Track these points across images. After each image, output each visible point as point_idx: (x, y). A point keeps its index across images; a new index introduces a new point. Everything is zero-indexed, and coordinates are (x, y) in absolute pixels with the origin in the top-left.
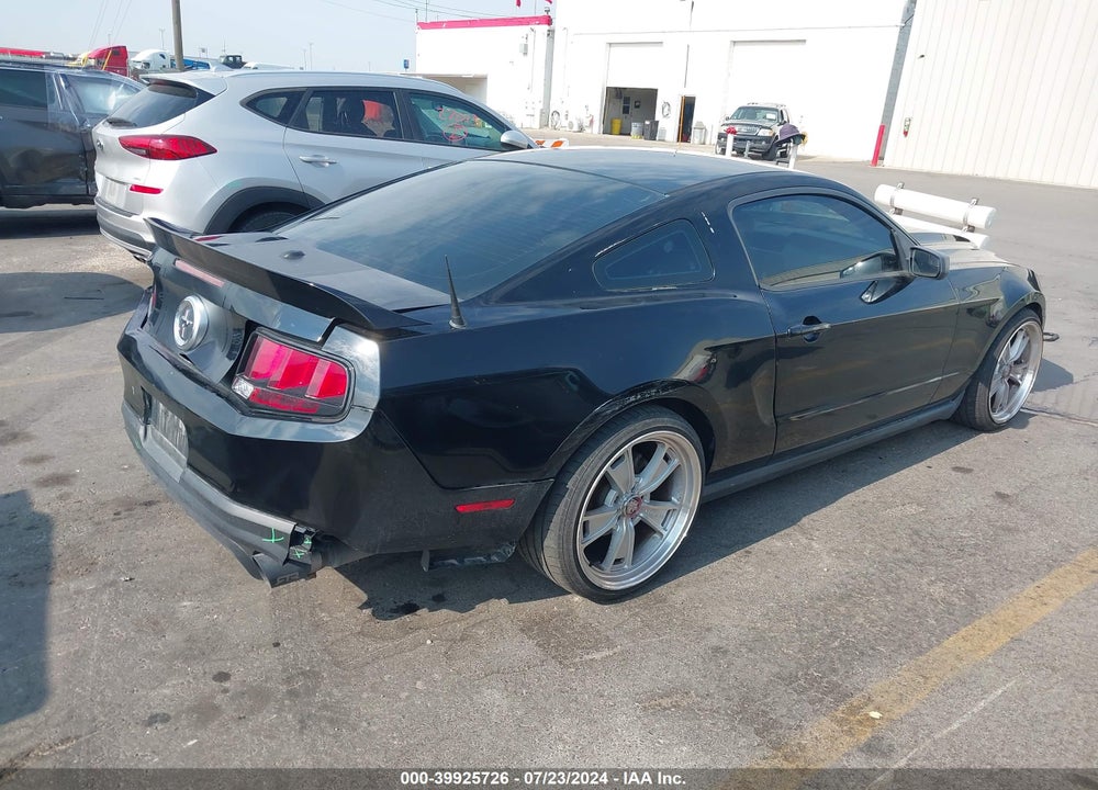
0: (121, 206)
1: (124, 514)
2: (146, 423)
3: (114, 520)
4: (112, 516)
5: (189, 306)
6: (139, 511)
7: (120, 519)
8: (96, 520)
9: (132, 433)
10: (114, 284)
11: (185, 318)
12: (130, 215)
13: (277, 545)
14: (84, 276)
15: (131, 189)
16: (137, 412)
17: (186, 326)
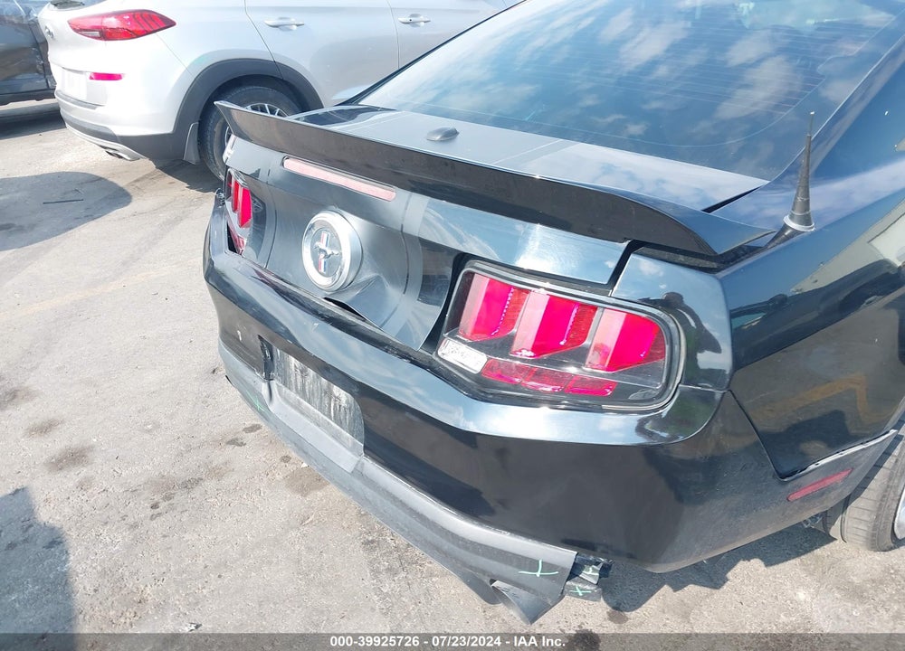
0: (83, 97)
1: (163, 505)
2: (268, 379)
3: (152, 518)
4: (150, 512)
5: (326, 227)
6: (180, 497)
7: (159, 514)
8: (130, 520)
9: (249, 395)
10: (92, 182)
11: (322, 245)
12: (94, 106)
13: (546, 581)
14: (60, 176)
15: (91, 78)
16: (252, 364)
17: (327, 257)
